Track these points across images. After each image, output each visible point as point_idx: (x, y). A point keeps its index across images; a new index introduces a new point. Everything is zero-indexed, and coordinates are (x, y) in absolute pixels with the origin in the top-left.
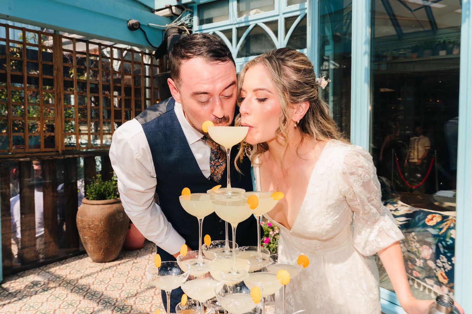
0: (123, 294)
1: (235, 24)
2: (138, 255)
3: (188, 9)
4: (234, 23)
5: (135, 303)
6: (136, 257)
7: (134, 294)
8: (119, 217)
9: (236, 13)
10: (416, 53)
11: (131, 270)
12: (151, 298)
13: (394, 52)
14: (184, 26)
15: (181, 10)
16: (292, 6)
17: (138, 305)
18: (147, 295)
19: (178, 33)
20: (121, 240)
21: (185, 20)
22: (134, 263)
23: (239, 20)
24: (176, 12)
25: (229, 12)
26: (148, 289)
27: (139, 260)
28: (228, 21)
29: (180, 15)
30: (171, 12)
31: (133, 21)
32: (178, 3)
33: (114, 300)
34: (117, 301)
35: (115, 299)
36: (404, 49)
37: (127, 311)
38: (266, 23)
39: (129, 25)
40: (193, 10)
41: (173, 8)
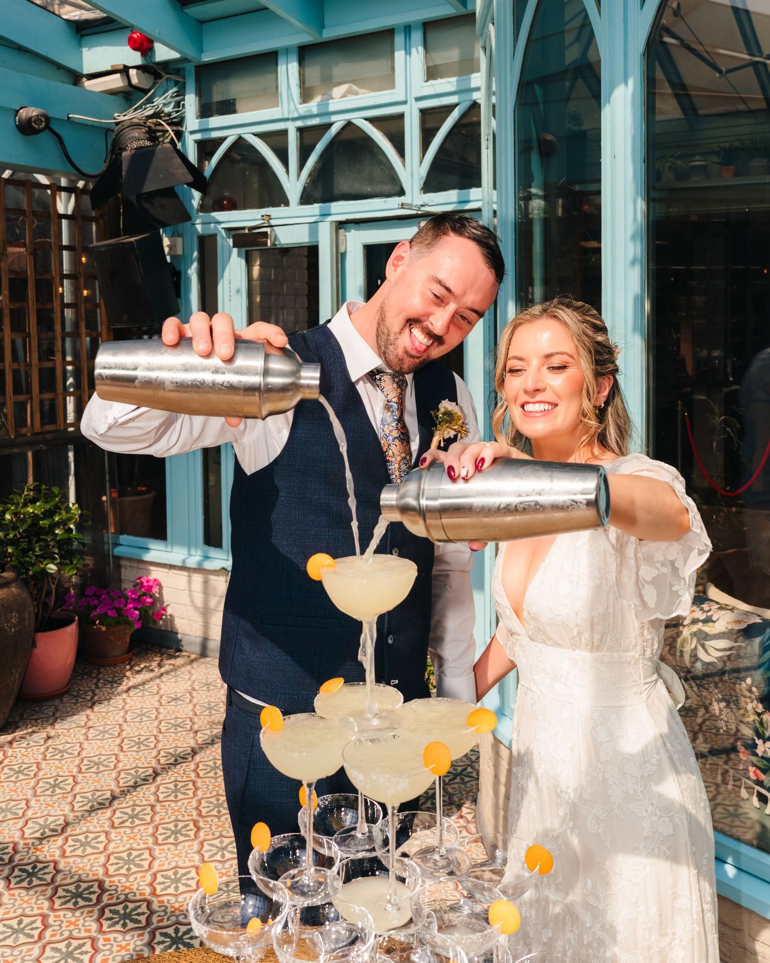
0: (31, 831)
1: (294, 119)
2: (58, 714)
3: (169, 76)
4: (290, 117)
5: (63, 855)
6: (51, 721)
7: (59, 829)
8: (8, 622)
9: (296, 91)
10: (732, 167)
11: (45, 759)
12: (103, 838)
13: (679, 163)
14: (160, 118)
15: (153, 77)
16: (440, 81)
17: (71, 860)
18: (91, 829)
19: (149, 140)
20: (14, 682)
21: (164, 105)
22: (49, 738)
23: (303, 109)
24: (139, 83)
25: (277, 87)
26: (92, 810)
27: (60, 727)
28: (275, 109)
29: (149, 90)
30: (126, 83)
31: (31, 112)
32: (146, 60)
33: (7, 848)
34: (15, 851)
35: (11, 845)
36: (701, 154)
37: (45, 877)
38: (372, 120)
39: (20, 120)
40: (184, 78)
41: (133, 72)
